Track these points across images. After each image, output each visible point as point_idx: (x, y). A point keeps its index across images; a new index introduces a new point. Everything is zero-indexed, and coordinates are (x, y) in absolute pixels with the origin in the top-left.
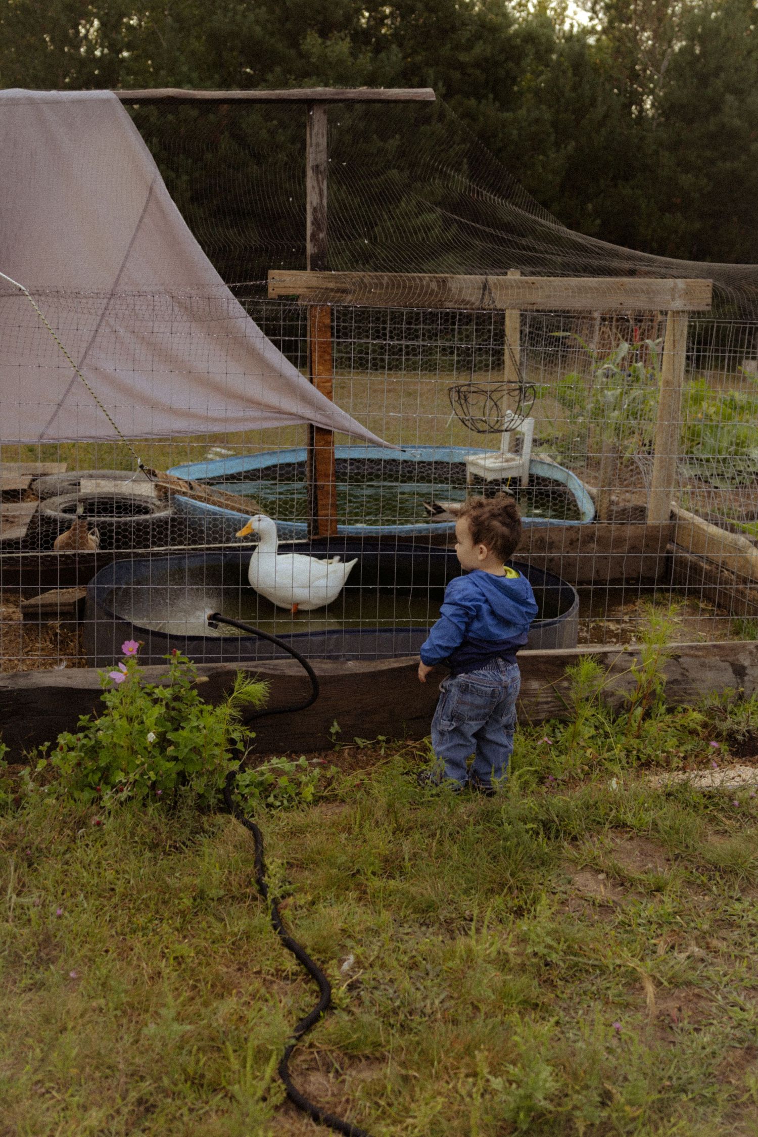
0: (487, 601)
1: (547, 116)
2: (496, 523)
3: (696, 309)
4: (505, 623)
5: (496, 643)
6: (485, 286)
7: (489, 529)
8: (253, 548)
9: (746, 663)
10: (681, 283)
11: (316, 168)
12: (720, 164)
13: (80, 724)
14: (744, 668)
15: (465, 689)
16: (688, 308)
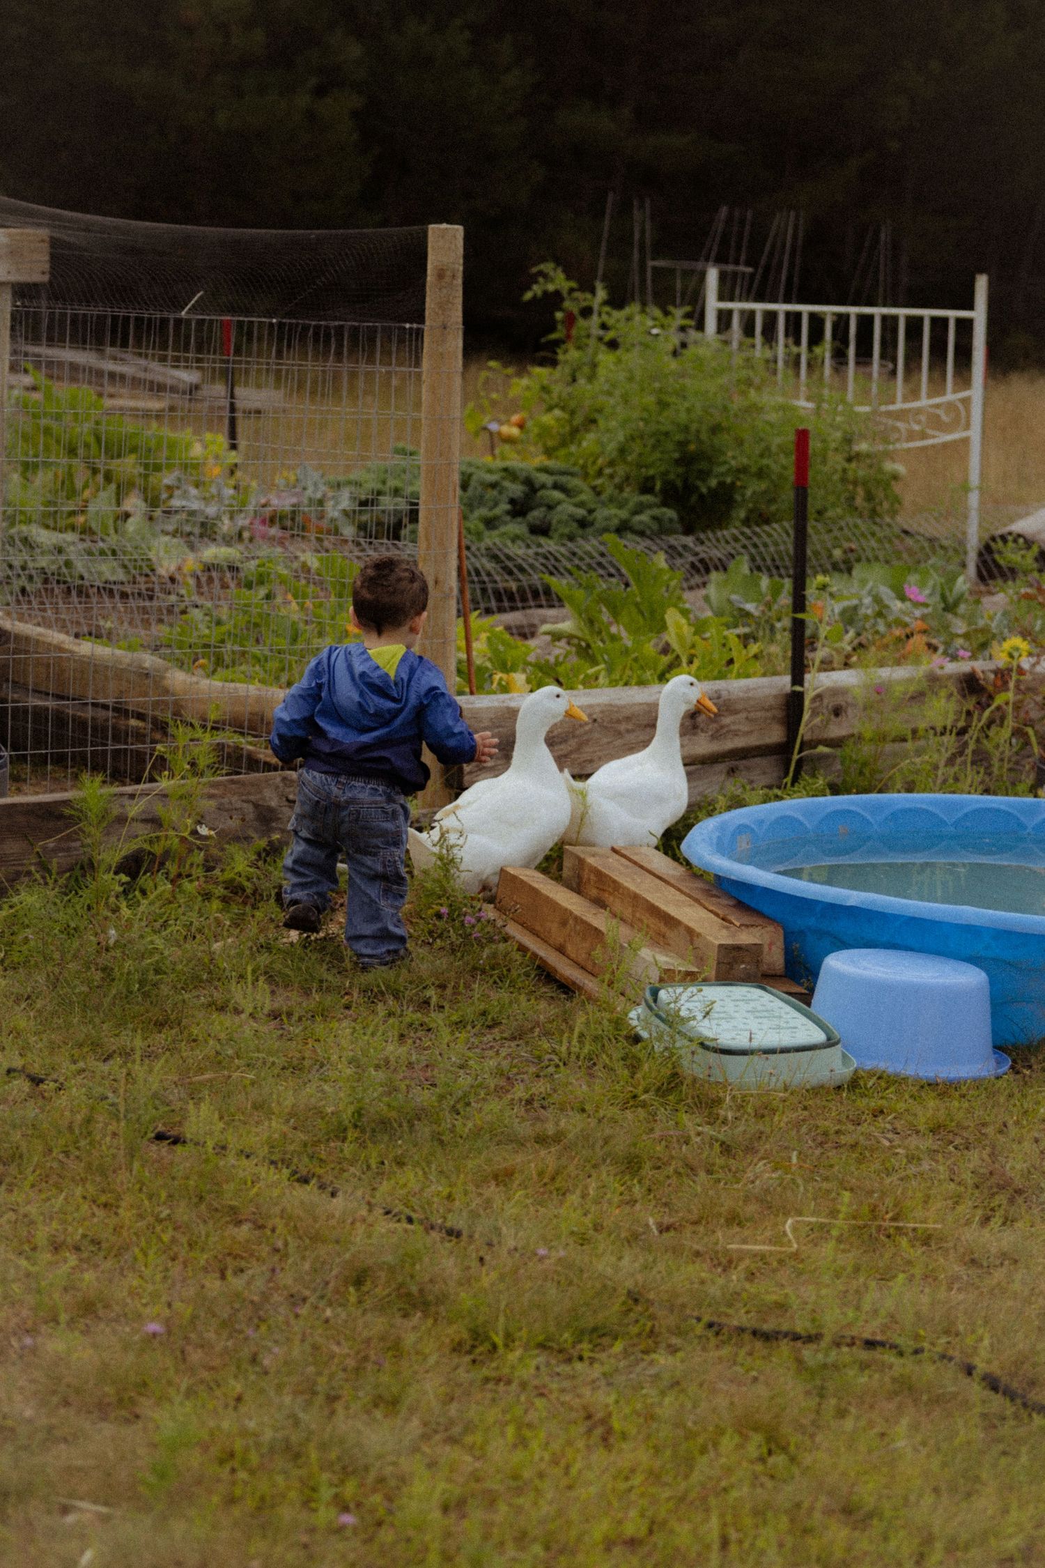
3: (23, 278)
9: (273, 804)
14: (271, 809)
16: (14, 278)
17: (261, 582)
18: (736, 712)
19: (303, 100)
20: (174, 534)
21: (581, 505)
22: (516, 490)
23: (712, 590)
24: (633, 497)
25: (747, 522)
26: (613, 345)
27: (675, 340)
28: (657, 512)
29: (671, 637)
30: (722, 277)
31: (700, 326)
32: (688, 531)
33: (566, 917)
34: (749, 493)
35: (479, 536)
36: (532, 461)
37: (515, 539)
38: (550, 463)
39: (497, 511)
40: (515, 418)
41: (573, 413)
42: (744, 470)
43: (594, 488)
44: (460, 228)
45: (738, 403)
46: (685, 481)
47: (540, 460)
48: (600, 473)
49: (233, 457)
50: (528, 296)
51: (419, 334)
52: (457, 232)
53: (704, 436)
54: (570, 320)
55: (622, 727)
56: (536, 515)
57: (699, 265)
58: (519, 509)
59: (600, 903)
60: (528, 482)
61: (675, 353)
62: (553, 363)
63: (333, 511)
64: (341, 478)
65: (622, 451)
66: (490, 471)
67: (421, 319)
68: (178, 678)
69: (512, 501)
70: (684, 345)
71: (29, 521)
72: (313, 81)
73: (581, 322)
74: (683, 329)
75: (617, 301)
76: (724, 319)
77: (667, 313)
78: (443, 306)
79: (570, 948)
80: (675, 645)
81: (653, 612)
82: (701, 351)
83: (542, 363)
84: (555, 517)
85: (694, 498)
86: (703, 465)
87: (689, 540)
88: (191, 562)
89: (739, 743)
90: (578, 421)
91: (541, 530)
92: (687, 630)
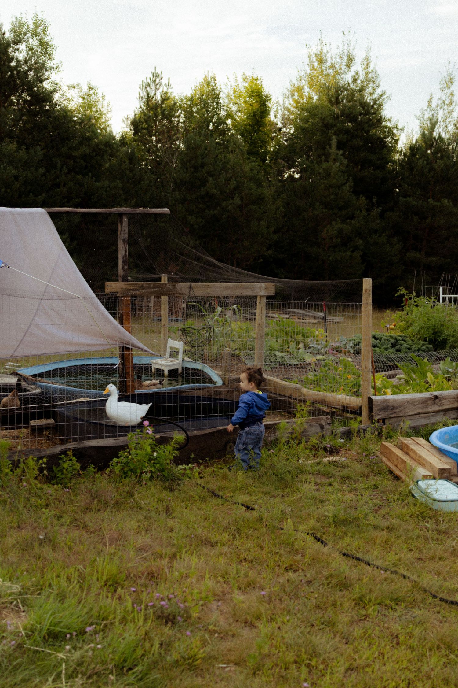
0: (255, 402)
1: (120, 185)
2: (256, 375)
3: (269, 295)
4: (260, 409)
5: (257, 416)
6: (190, 287)
7: (255, 377)
8: (107, 400)
9: (324, 424)
10: (263, 285)
11: (124, 240)
12: (207, 211)
13: (120, 455)
14: (323, 426)
15: (248, 433)
16: (266, 294)
17: (327, 366)
18: (446, 399)
19: (349, 253)
20: (310, 353)
21: (409, 344)
22: (392, 341)
23: (441, 365)
24: (422, 342)
25: (450, 348)
26: (417, 306)
27: (432, 304)
28: (427, 346)
29: (429, 380)
30: (443, 290)
31: (439, 301)
32: (435, 351)
33: (398, 458)
34: (450, 341)
35: (383, 352)
36: (397, 334)
37: (392, 353)
38: (401, 334)
39: (388, 346)
40: (393, 324)
41: (407, 322)
42: (449, 335)
43: (412, 340)
44: (371, 279)
45: (448, 319)
46: (435, 338)
47: (399, 334)
48: (414, 336)
49: (326, 334)
50: (396, 295)
51: (361, 305)
52: (370, 280)
53: (439, 327)
54: (407, 300)
55: (415, 404)
56: (398, 347)
57: (438, 286)
58: (393, 345)
59: (407, 454)
60: (396, 339)
61: (432, 307)
62: (403, 311)
63: (348, 347)
64: (351, 339)
65: (419, 331)
66: (386, 337)
67: (362, 302)
68: (305, 390)
69: (392, 344)
70: (434, 305)
71: (275, 350)
72: (351, 249)
73: (409, 301)
74: (434, 302)
75: (418, 296)
76: (444, 299)
77: (430, 298)
78: (367, 299)
79: (399, 466)
80: (430, 381)
81: (424, 374)
82: (438, 307)
83: (399, 310)
84: (402, 347)
85: (437, 342)
86: (439, 334)
87: (435, 353)
88: (314, 360)
89: (447, 407)
90: (409, 324)
91: (399, 351)
92: (433, 378)
